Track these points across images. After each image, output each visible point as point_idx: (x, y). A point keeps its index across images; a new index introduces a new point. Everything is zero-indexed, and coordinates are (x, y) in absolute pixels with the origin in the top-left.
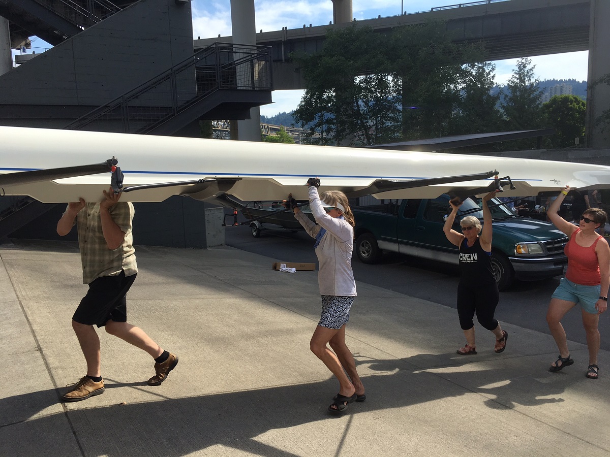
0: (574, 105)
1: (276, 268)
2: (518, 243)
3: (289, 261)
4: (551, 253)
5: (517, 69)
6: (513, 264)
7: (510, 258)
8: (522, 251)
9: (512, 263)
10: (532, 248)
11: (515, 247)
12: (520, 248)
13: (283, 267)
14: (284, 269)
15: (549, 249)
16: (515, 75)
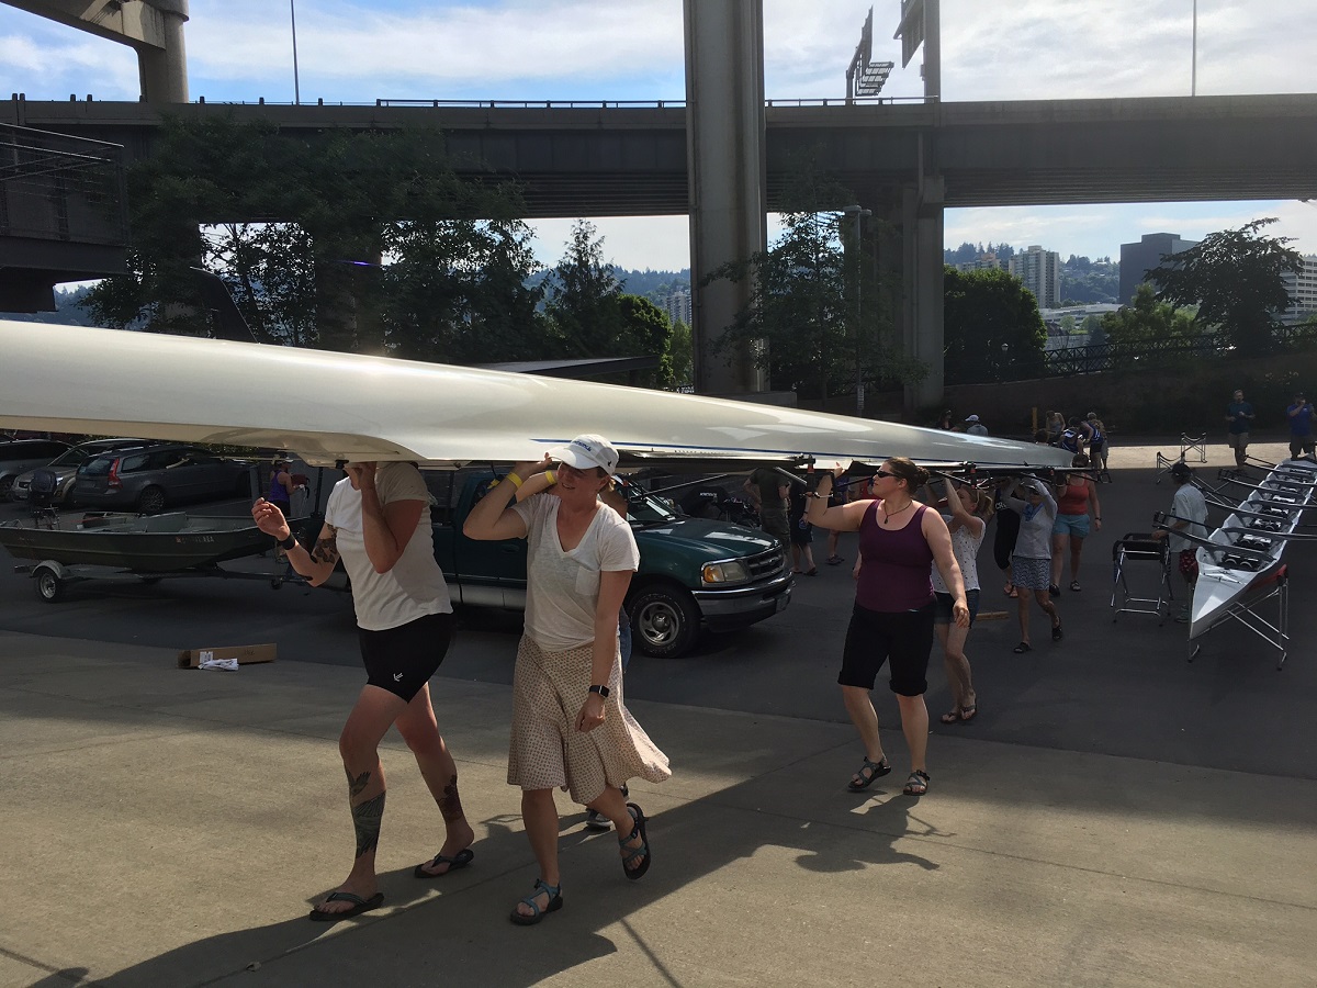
0: (642, 315)
1: (187, 663)
2: (706, 564)
3: (220, 645)
4: (757, 577)
5: (572, 240)
6: (701, 603)
7: (694, 592)
8: (715, 578)
9: (699, 602)
10: (731, 572)
11: (702, 574)
12: (710, 572)
13: (207, 660)
14: (211, 663)
15: (754, 571)
16: (570, 253)
